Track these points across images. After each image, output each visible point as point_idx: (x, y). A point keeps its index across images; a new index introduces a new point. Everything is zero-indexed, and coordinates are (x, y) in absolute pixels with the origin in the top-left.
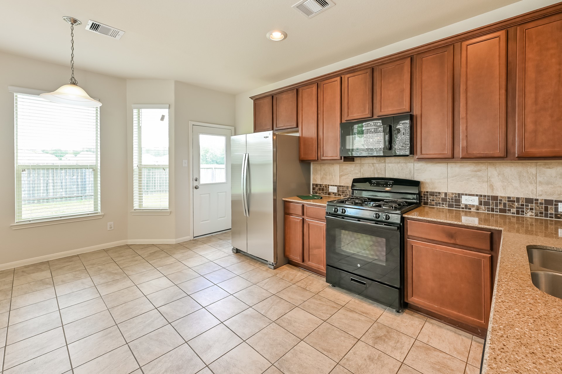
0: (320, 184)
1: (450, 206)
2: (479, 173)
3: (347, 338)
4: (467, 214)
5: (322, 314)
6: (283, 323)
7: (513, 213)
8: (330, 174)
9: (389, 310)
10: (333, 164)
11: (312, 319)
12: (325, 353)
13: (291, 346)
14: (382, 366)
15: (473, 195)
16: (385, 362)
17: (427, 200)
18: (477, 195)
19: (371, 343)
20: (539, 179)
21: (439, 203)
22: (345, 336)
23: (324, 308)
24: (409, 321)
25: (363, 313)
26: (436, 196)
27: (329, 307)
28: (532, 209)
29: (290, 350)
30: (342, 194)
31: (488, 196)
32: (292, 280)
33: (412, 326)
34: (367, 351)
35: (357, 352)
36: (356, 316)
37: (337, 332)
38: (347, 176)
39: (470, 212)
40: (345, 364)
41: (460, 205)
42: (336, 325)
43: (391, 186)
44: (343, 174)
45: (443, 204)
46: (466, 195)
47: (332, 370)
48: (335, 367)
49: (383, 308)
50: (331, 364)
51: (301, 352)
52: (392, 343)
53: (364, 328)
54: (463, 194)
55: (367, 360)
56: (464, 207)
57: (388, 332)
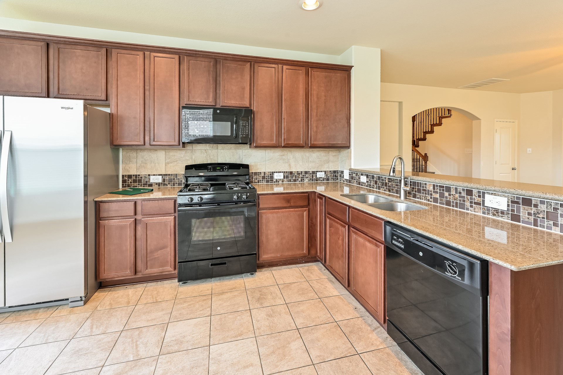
0: (136, 175)
1: (267, 181)
2: (284, 157)
3: (242, 314)
4: (277, 185)
5: (201, 312)
6: (172, 348)
7: (299, 181)
8: (152, 162)
9: (245, 276)
10: (156, 150)
11: (198, 322)
12: (239, 338)
13: (206, 359)
14: (280, 314)
15: (280, 172)
16: (279, 311)
17: (252, 179)
18: (282, 172)
19: (259, 306)
20: (310, 159)
21: (260, 181)
22: (239, 314)
23: (197, 306)
24: (263, 276)
25: (232, 290)
26: (259, 175)
27: (201, 302)
28: (307, 177)
29: (209, 363)
30: (169, 184)
31: (288, 172)
32: (128, 303)
33: (268, 278)
34: (263, 313)
35: (258, 319)
36: (229, 295)
37: (230, 316)
38: (176, 163)
39: (279, 184)
40: (260, 333)
41: (273, 180)
42: (222, 312)
43: (227, 170)
44: (170, 161)
45: (263, 181)
46: (277, 172)
47: (257, 345)
48: (256, 341)
49: (240, 278)
50: (252, 342)
51: (221, 355)
52: (269, 297)
53: (244, 299)
54: (275, 172)
55: (269, 319)
56: (275, 181)
57: (260, 291)
